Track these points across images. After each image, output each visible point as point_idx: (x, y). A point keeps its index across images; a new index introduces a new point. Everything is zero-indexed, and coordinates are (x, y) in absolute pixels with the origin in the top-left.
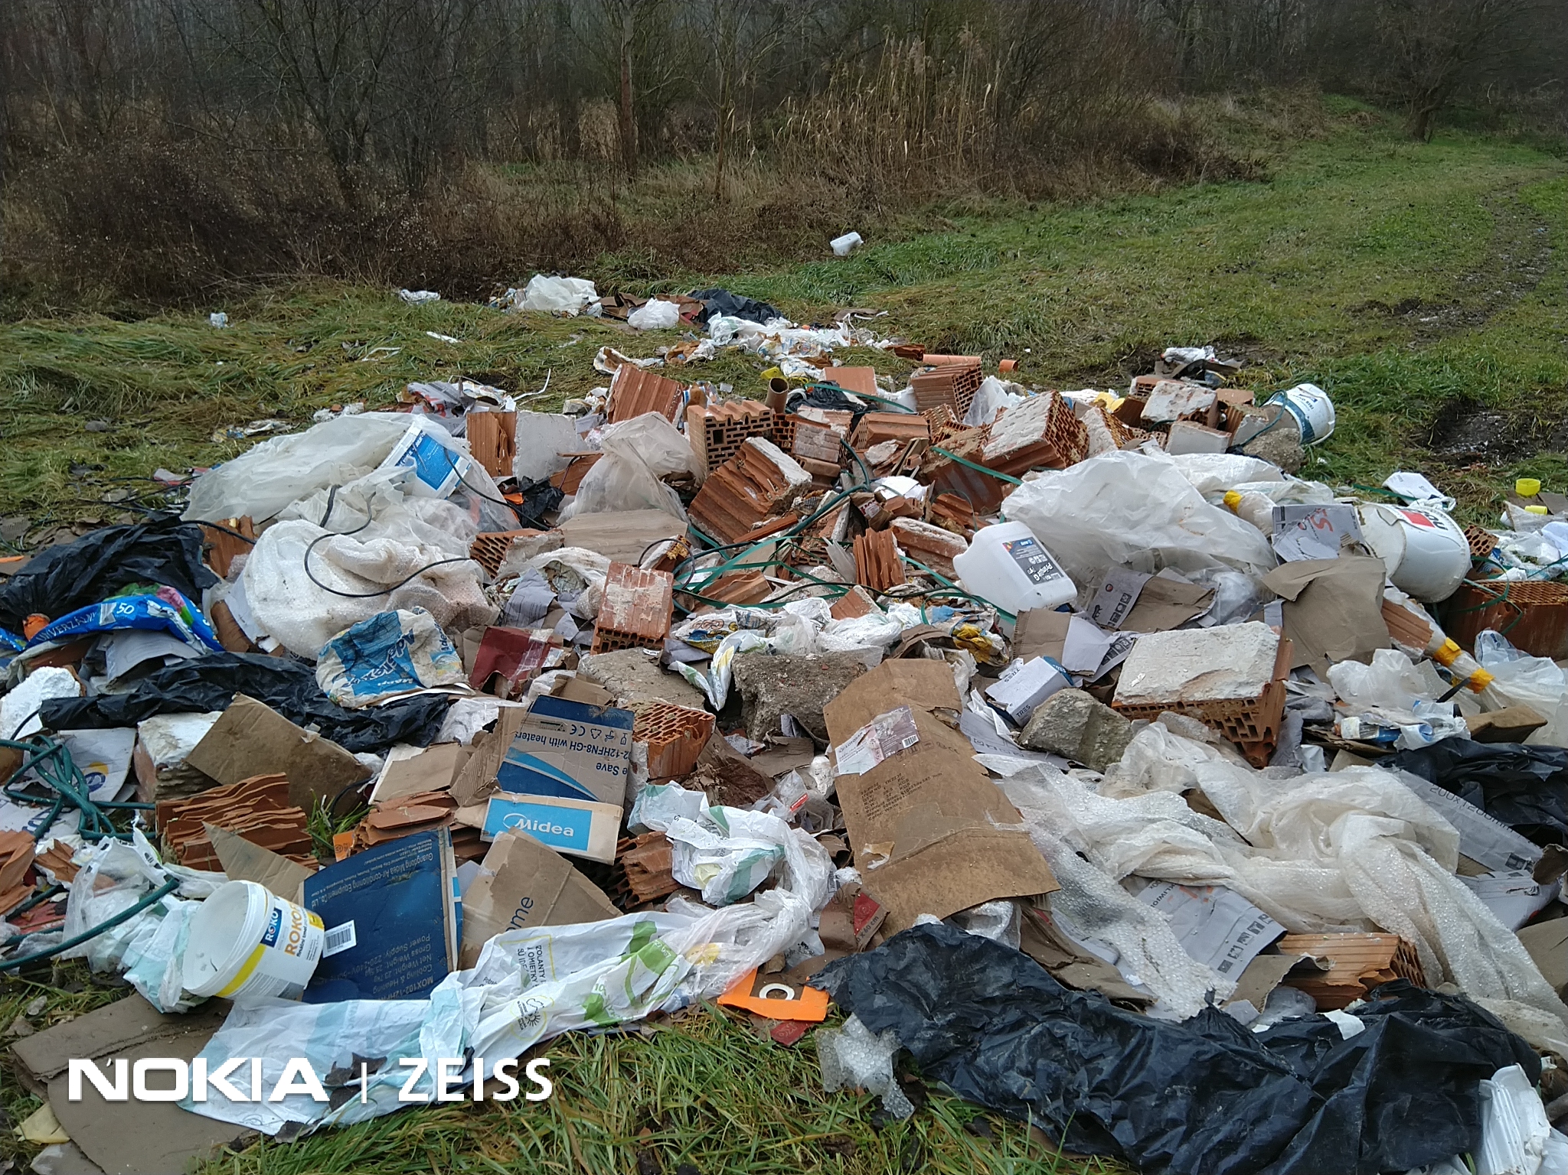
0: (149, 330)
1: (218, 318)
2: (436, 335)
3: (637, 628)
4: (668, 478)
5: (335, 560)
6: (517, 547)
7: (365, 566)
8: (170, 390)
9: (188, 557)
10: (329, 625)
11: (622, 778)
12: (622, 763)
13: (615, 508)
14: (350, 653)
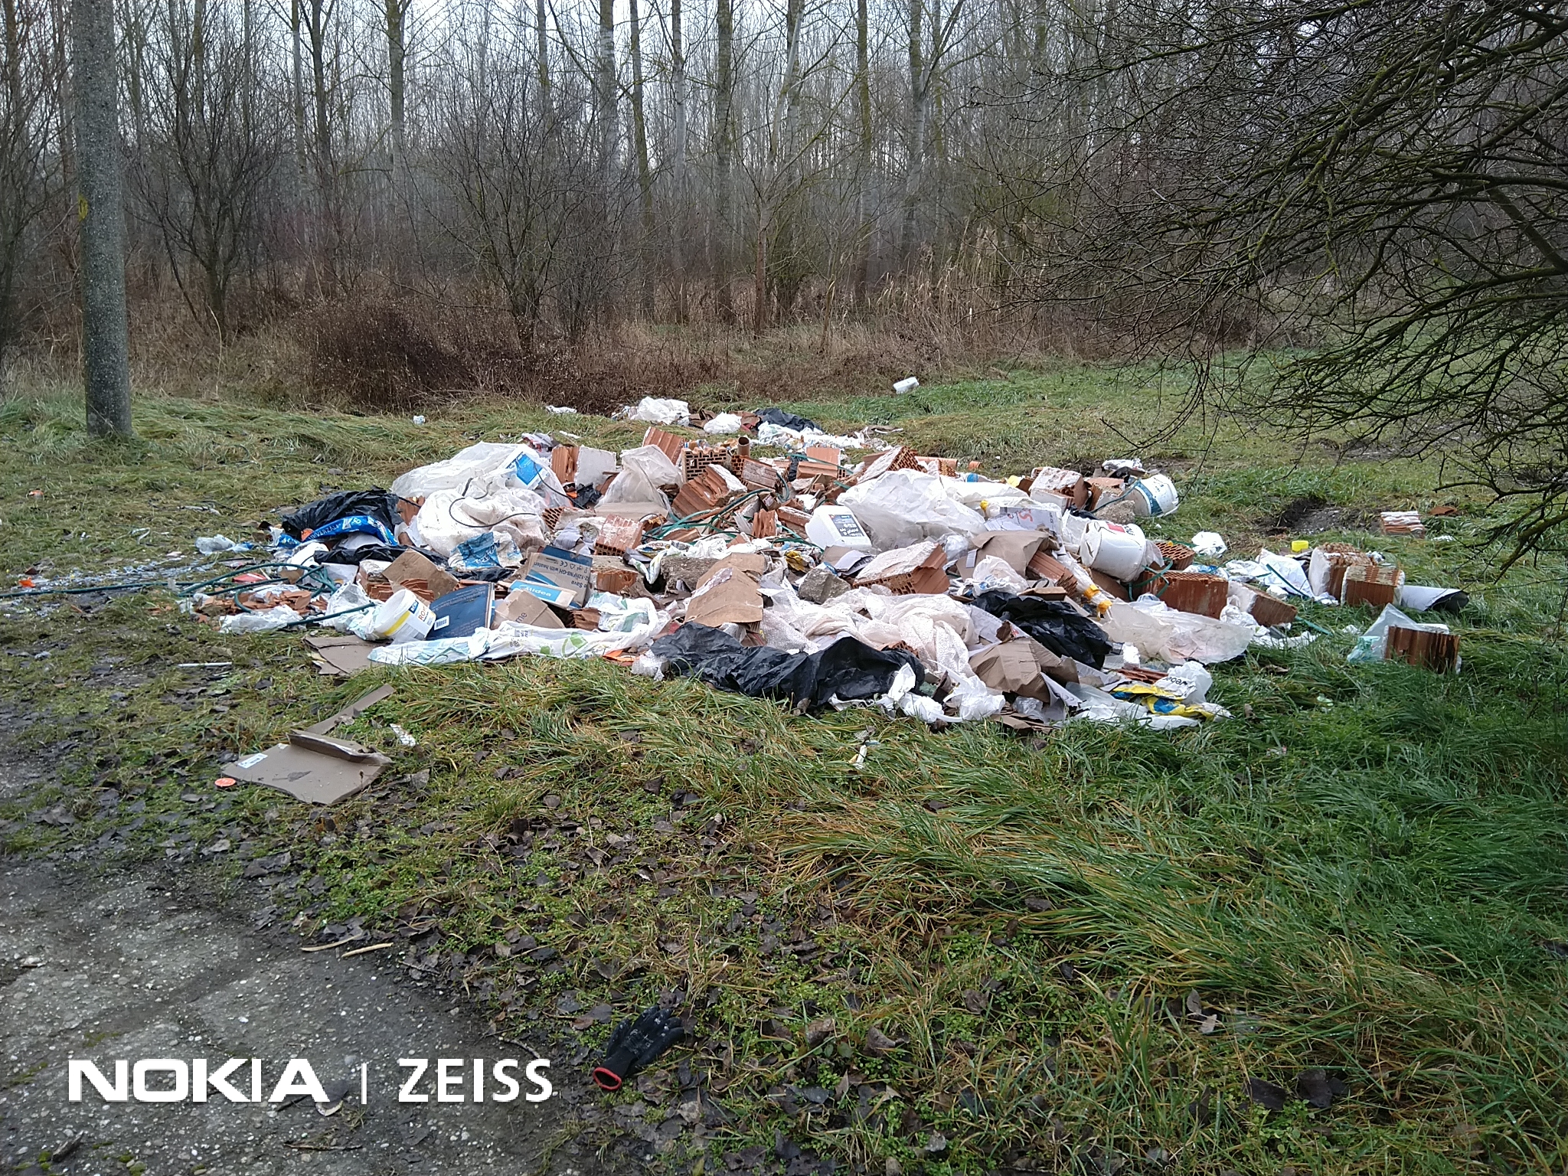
0: (371, 421)
1: (418, 419)
2: (565, 433)
3: (617, 546)
4: (662, 487)
5: (465, 509)
6: (566, 514)
7: (479, 514)
8: (382, 455)
9: (389, 508)
10: (457, 539)
11: (584, 589)
12: (585, 582)
13: (628, 501)
14: (467, 551)
